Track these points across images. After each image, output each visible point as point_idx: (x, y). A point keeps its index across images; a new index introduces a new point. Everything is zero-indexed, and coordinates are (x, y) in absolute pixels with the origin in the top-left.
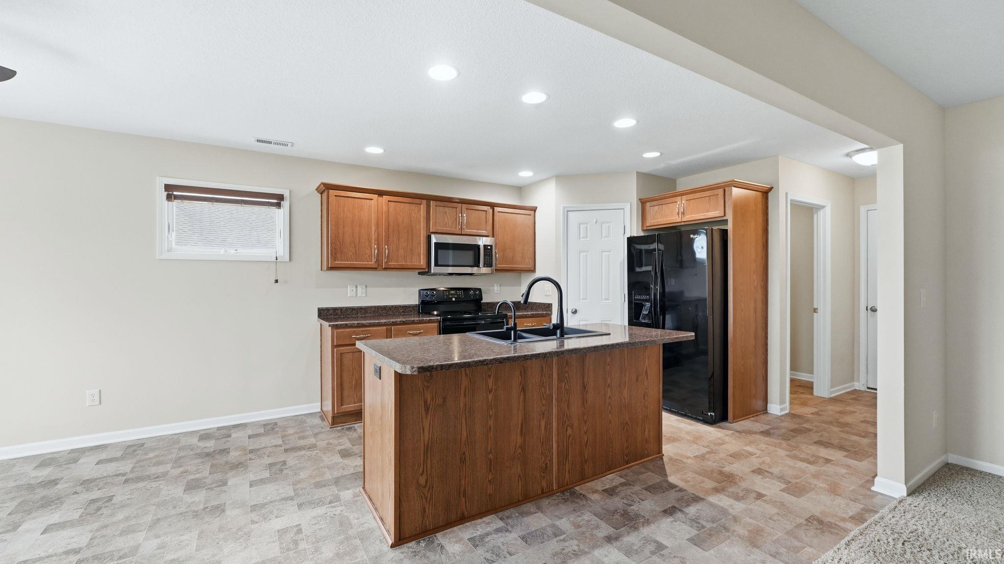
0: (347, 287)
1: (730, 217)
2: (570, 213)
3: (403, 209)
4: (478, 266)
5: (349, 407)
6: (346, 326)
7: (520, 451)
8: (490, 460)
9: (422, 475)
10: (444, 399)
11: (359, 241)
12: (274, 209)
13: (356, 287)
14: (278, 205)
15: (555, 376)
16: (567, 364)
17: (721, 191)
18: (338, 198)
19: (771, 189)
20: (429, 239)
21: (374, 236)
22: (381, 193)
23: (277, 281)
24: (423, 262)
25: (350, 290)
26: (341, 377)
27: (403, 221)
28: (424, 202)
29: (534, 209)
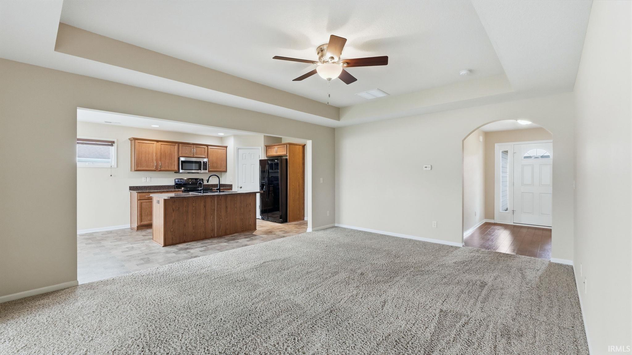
0: (142, 178)
1: (288, 155)
2: (239, 150)
3: (168, 147)
4: (201, 170)
5: (145, 222)
6: (143, 192)
7: (204, 224)
8: (194, 226)
9: (172, 228)
10: (179, 208)
11: (148, 160)
12: (110, 147)
13: (146, 178)
14: (112, 145)
15: (216, 203)
16: (220, 200)
17: (286, 146)
18: (139, 143)
19: (305, 145)
20: (179, 159)
21: (154, 158)
22: (157, 141)
23: (111, 176)
24: (176, 168)
25: (143, 180)
26: (141, 212)
27: (167, 152)
28: (177, 144)
29: (226, 147)
